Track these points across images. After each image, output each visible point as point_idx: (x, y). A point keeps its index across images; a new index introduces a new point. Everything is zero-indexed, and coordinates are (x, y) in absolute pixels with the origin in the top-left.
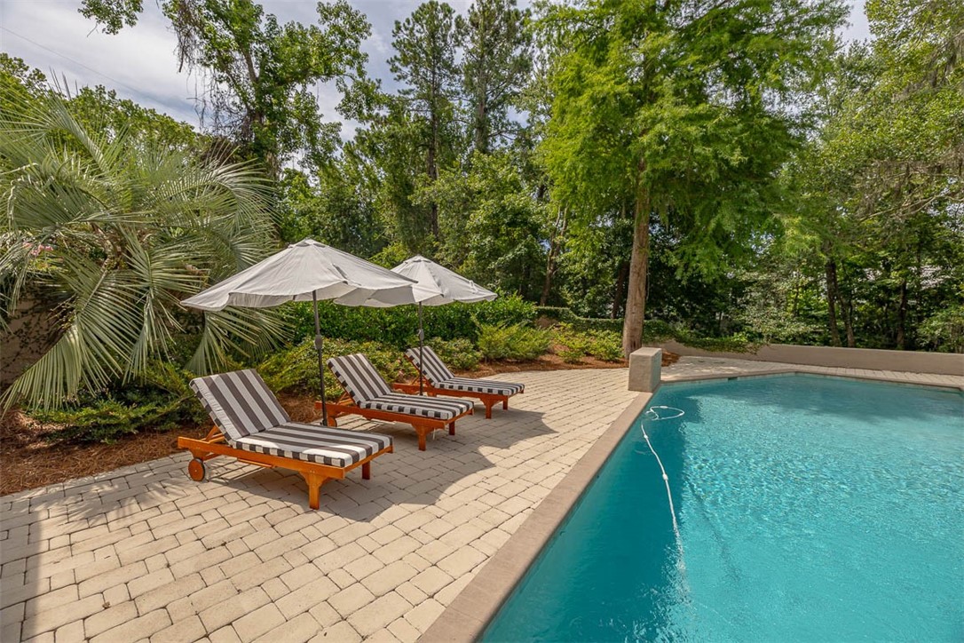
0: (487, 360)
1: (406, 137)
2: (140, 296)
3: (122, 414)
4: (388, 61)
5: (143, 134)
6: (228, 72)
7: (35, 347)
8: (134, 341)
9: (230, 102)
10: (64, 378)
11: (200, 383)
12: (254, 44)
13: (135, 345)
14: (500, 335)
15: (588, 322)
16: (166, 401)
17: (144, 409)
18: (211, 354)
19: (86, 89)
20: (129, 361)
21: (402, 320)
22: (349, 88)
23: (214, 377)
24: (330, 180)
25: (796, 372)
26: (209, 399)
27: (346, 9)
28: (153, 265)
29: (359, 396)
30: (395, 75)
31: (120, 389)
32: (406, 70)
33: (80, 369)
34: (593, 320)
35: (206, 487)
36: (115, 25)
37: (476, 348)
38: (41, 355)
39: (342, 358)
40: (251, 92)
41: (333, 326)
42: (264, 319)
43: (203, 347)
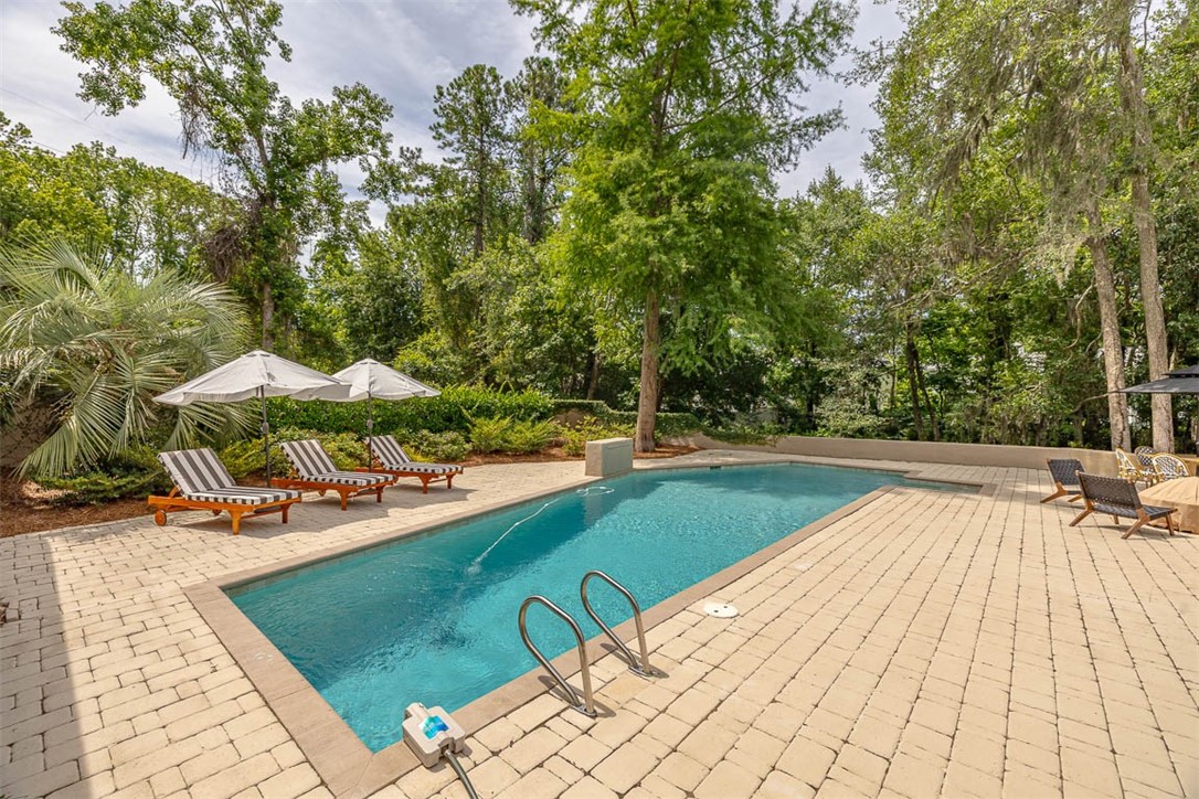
0: (476, 452)
1: (447, 213)
2: (123, 394)
3: (107, 482)
4: (430, 128)
5: (149, 194)
6: (238, 154)
7: (34, 437)
8: (119, 428)
9: (239, 186)
10: (65, 457)
11: (165, 457)
12: (267, 127)
13: (120, 431)
14: (489, 428)
15: (621, 415)
16: (143, 475)
17: (125, 480)
18: (182, 441)
19: (80, 146)
20: (114, 443)
21: (389, 413)
22: (374, 168)
23: (176, 453)
24: (371, 255)
25: (792, 462)
26: (171, 467)
27: (365, 92)
28: (136, 370)
29: (303, 472)
30: (440, 143)
31: (107, 465)
32: (451, 138)
33: (76, 447)
34: (626, 413)
35: (166, 528)
36: (116, 105)
37: (468, 441)
38: (39, 444)
39: (294, 443)
40: (261, 175)
41: (314, 419)
42: (233, 412)
43: (176, 434)
